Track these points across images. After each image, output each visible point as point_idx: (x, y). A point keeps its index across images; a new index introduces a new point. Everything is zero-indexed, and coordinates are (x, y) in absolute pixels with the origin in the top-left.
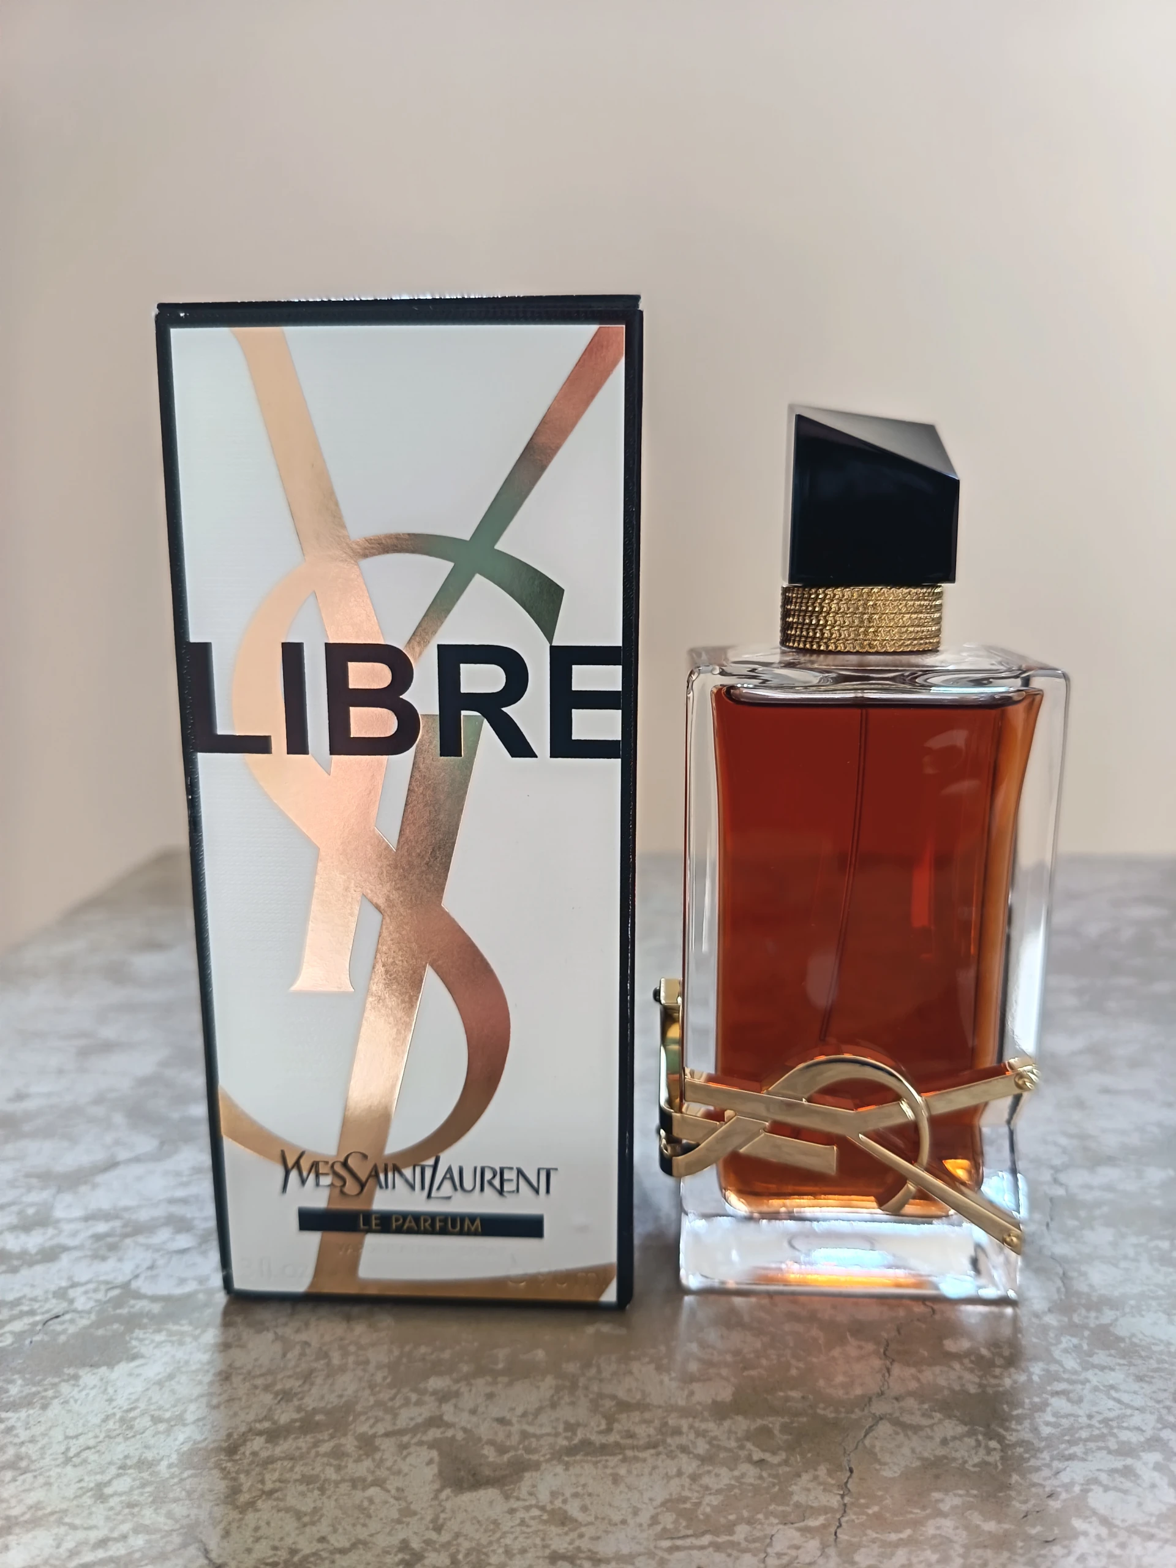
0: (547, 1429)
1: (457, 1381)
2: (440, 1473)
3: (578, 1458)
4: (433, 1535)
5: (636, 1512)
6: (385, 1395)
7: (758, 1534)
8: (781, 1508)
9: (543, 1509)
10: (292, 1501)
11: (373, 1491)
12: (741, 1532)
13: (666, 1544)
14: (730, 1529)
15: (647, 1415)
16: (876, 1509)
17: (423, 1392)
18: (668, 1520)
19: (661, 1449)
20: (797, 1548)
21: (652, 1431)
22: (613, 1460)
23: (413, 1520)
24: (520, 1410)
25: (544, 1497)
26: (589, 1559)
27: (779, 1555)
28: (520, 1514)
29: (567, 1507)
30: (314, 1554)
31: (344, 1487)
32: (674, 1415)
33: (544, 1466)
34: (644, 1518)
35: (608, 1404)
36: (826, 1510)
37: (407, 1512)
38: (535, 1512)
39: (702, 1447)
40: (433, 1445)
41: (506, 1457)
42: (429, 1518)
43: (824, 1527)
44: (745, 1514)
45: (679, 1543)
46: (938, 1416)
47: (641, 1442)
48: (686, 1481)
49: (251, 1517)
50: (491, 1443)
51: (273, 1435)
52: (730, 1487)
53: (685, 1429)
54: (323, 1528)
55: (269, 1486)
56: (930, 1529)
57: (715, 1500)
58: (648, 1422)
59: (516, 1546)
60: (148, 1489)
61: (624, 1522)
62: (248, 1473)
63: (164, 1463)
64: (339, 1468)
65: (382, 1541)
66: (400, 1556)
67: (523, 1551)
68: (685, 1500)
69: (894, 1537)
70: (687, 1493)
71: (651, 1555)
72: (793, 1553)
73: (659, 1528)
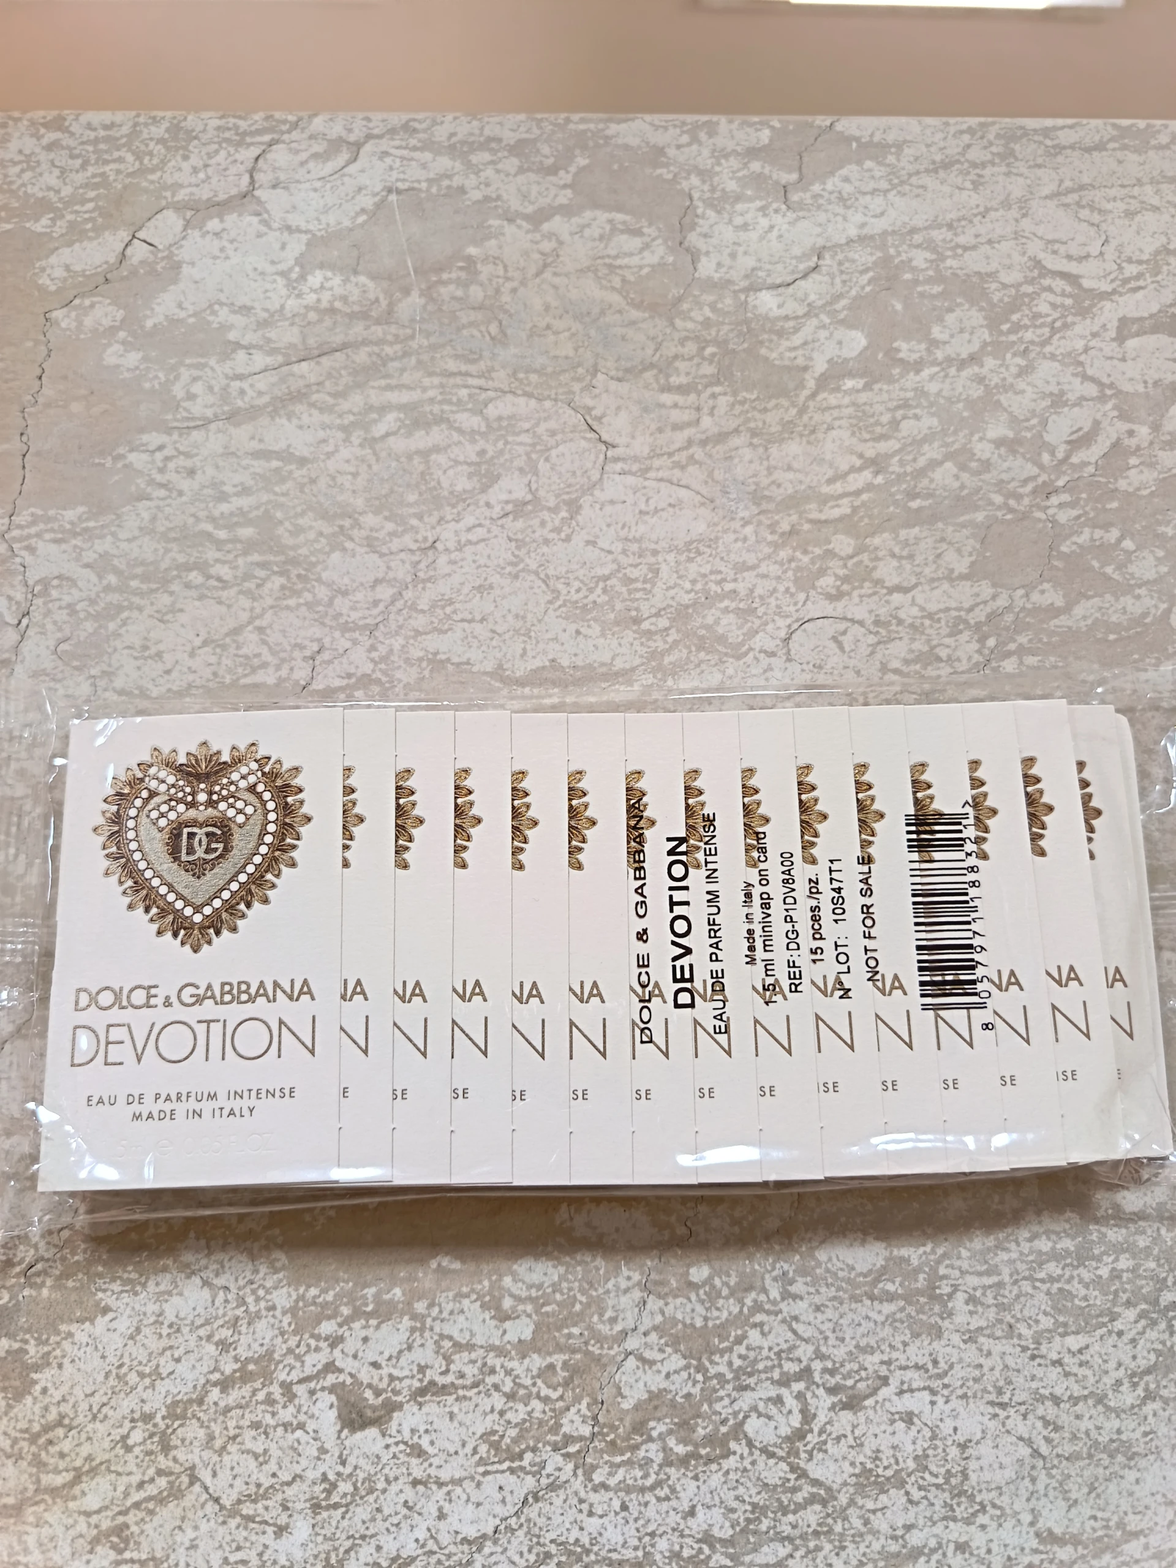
0: (406, 1373)
1: (340, 1325)
2: (339, 1416)
3: (428, 1398)
4: (340, 1468)
5: (464, 1445)
6: (293, 1342)
7: (538, 1460)
8: (554, 1438)
9: (406, 1443)
10: (249, 1445)
11: (299, 1433)
12: (528, 1456)
13: (481, 1469)
14: (520, 1456)
15: (473, 1356)
16: (612, 1436)
17: (318, 1337)
18: (483, 1449)
19: (481, 1387)
20: (560, 1469)
21: (476, 1371)
22: (451, 1399)
23: (327, 1457)
24: (386, 1355)
25: (407, 1435)
26: (436, 1483)
27: (548, 1476)
28: (393, 1449)
29: (421, 1442)
30: (271, 1487)
31: (280, 1430)
32: (492, 1354)
33: (406, 1406)
34: (469, 1449)
35: (447, 1344)
36: (581, 1438)
37: (323, 1450)
38: (402, 1447)
39: (508, 1387)
40: (332, 1390)
41: (380, 1399)
42: (337, 1454)
43: (579, 1452)
44: (532, 1443)
45: (489, 1468)
46: (669, 1350)
47: (468, 1382)
48: (496, 1416)
49: (226, 1458)
50: (370, 1386)
51: (225, 1385)
52: (524, 1421)
53: (498, 1369)
54: (272, 1467)
55: (232, 1433)
56: (641, 1453)
57: (513, 1433)
58: (474, 1362)
59: (391, 1476)
60: (156, 1439)
61: (456, 1453)
62: (215, 1420)
63: (159, 1416)
64: (274, 1414)
65: (311, 1475)
66: (323, 1486)
67: (396, 1479)
68: (494, 1432)
69: (618, 1459)
70: (496, 1427)
71: (472, 1478)
72: (557, 1474)
73: (477, 1457)
